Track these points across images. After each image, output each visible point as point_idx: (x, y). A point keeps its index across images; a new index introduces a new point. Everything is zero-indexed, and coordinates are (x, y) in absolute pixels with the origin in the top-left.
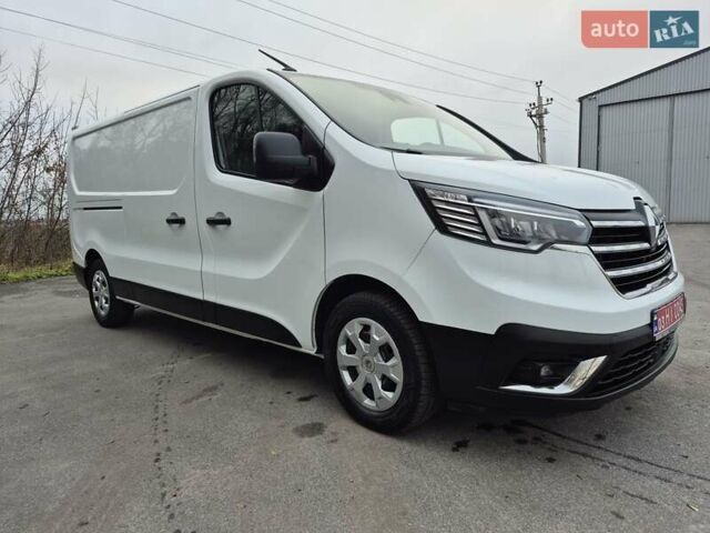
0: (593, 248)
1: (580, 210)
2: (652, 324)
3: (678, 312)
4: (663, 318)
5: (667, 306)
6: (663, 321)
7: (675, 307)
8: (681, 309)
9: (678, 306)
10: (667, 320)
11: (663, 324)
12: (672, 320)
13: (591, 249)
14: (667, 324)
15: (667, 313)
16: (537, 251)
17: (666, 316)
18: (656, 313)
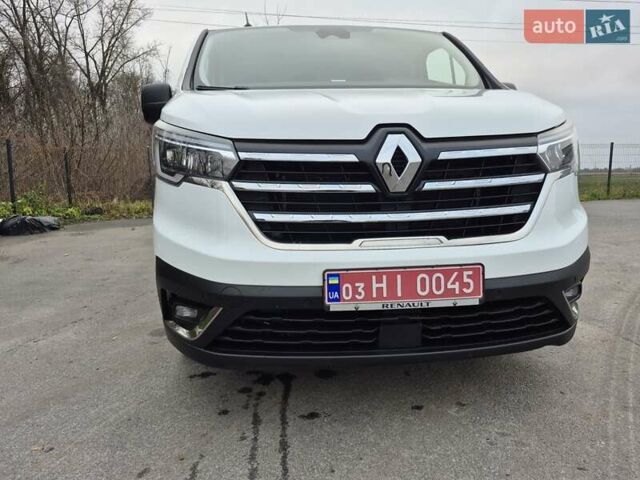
0: (235, 183)
1: (232, 140)
2: (323, 287)
3: (438, 288)
4: (362, 285)
5: (379, 272)
6: (360, 290)
7: (423, 280)
8: (457, 286)
9: (438, 279)
10: (380, 290)
11: (360, 294)
12: (399, 294)
13: (232, 186)
14: (374, 295)
15: (379, 281)
16: (178, 184)
17: (375, 286)
18: (338, 275)
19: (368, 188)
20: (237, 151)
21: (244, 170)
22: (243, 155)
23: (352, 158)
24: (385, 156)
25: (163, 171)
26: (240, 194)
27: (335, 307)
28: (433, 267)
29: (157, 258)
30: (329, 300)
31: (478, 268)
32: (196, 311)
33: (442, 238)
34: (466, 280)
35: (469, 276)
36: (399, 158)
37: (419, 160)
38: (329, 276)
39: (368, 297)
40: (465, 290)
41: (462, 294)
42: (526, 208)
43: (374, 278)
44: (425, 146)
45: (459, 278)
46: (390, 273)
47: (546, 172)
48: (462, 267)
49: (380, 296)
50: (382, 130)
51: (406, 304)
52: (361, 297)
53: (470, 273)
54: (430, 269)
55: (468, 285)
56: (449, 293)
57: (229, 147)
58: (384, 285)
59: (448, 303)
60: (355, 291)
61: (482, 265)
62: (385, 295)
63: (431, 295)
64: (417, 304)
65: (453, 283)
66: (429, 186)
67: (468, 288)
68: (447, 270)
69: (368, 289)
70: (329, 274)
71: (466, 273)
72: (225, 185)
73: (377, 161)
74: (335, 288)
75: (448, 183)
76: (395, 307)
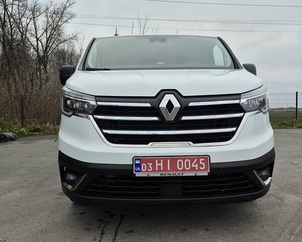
2: (133, 165)
3: (188, 167)
4: (151, 164)
5: (159, 158)
6: (150, 166)
7: (180, 162)
8: (196, 166)
9: (187, 162)
10: (159, 167)
11: (150, 168)
12: (169, 169)
13: (93, 117)
14: (157, 169)
15: (159, 162)
16: (70, 116)
17: (157, 165)
18: (140, 159)
19: (156, 118)
20: (97, 101)
21: (99, 110)
22: (99, 103)
23: (148, 105)
24: (163, 104)
25: (64, 110)
26: (97, 121)
27: (138, 175)
28: (185, 156)
29: (59, 151)
30: (136, 171)
31: (207, 158)
32: (75, 177)
33: (190, 143)
34: (201, 163)
35: (202, 161)
36: (170, 105)
37: (180, 106)
38: (135, 159)
39: (154, 170)
40: (201, 168)
41: (199, 170)
42: (234, 129)
43: (157, 161)
44: (183, 100)
45: (198, 162)
46: (164, 158)
47: (245, 112)
48: (199, 157)
49: (159, 170)
50: (163, 92)
51: (172, 174)
52: (150, 170)
53: (203, 160)
54: (184, 157)
55: (202, 166)
56: (193, 169)
57: (93, 100)
58: (161, 164)
59: (192, 174)
60: (148, 166)
61: (209, 156)
62: (162, 169)
63: (184, 170)
64: (177, 174)
65: (195, 164)
66: (184, 118)
67: (202, 167)
68: (192, 158)
69: (154, 166)
70: (135, 158)
71: (201, 160)
72: (91, 117)
73: (160, 106)
74: (138, 165)
75: (194, 117)
76: (167, 175)
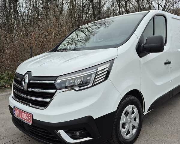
7: (23, 114)
8: (27, 118)
12: (20, 116)
23: (20, 80)
28: (24, 111)
31: (31, 115)
33: (30, 104)
37: (27, 82)
41: (28, 121)
45: (28, 116)
47: (57, 89)
51: (21, 119)
58: (19, 113)
60: (16, 112)
63: (24, 119)
70: (14, 107)
